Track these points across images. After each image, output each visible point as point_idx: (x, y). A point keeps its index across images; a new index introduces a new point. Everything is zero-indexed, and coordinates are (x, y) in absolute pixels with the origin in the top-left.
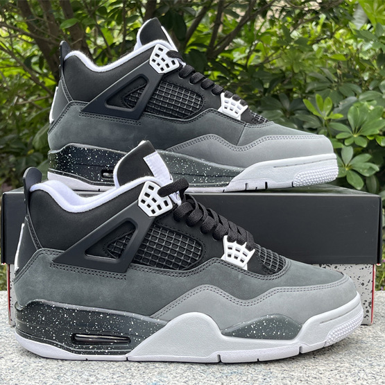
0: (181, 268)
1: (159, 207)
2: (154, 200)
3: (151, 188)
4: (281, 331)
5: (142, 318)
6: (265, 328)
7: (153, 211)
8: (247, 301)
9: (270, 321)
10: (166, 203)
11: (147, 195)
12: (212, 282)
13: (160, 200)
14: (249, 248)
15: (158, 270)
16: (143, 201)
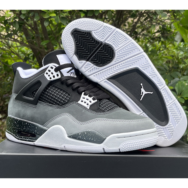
0: (58, 104)
1: (54, 77)
2: (52, 73)
3: (52, 68)
4: (94, 138)
5: (40, 126)
6: (85, 135)
7: (51, 78)
8: (82, 123)
9: (88, 132)
10: (58, 75)
11: (49, 71)
12: (69, 112)
13: (55, 74)
14: (94, 99)
15: (49, 105)
16: (47, 73)
